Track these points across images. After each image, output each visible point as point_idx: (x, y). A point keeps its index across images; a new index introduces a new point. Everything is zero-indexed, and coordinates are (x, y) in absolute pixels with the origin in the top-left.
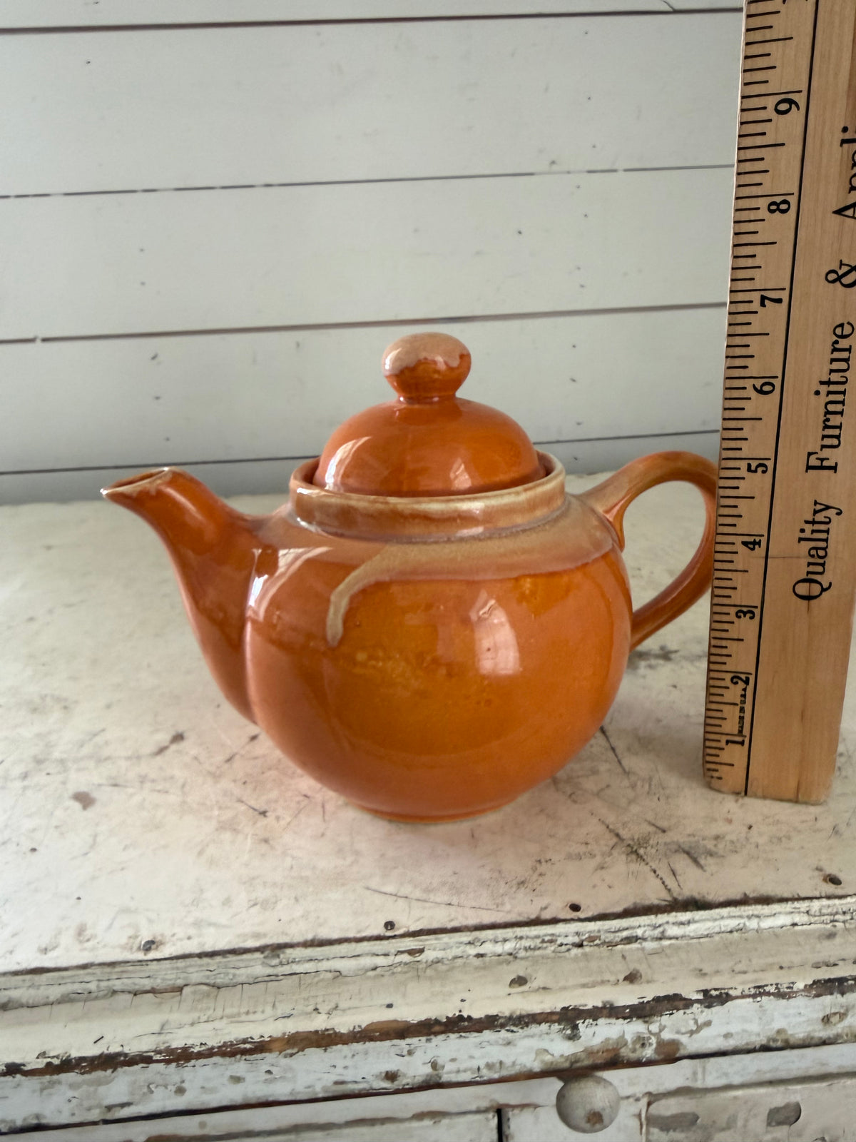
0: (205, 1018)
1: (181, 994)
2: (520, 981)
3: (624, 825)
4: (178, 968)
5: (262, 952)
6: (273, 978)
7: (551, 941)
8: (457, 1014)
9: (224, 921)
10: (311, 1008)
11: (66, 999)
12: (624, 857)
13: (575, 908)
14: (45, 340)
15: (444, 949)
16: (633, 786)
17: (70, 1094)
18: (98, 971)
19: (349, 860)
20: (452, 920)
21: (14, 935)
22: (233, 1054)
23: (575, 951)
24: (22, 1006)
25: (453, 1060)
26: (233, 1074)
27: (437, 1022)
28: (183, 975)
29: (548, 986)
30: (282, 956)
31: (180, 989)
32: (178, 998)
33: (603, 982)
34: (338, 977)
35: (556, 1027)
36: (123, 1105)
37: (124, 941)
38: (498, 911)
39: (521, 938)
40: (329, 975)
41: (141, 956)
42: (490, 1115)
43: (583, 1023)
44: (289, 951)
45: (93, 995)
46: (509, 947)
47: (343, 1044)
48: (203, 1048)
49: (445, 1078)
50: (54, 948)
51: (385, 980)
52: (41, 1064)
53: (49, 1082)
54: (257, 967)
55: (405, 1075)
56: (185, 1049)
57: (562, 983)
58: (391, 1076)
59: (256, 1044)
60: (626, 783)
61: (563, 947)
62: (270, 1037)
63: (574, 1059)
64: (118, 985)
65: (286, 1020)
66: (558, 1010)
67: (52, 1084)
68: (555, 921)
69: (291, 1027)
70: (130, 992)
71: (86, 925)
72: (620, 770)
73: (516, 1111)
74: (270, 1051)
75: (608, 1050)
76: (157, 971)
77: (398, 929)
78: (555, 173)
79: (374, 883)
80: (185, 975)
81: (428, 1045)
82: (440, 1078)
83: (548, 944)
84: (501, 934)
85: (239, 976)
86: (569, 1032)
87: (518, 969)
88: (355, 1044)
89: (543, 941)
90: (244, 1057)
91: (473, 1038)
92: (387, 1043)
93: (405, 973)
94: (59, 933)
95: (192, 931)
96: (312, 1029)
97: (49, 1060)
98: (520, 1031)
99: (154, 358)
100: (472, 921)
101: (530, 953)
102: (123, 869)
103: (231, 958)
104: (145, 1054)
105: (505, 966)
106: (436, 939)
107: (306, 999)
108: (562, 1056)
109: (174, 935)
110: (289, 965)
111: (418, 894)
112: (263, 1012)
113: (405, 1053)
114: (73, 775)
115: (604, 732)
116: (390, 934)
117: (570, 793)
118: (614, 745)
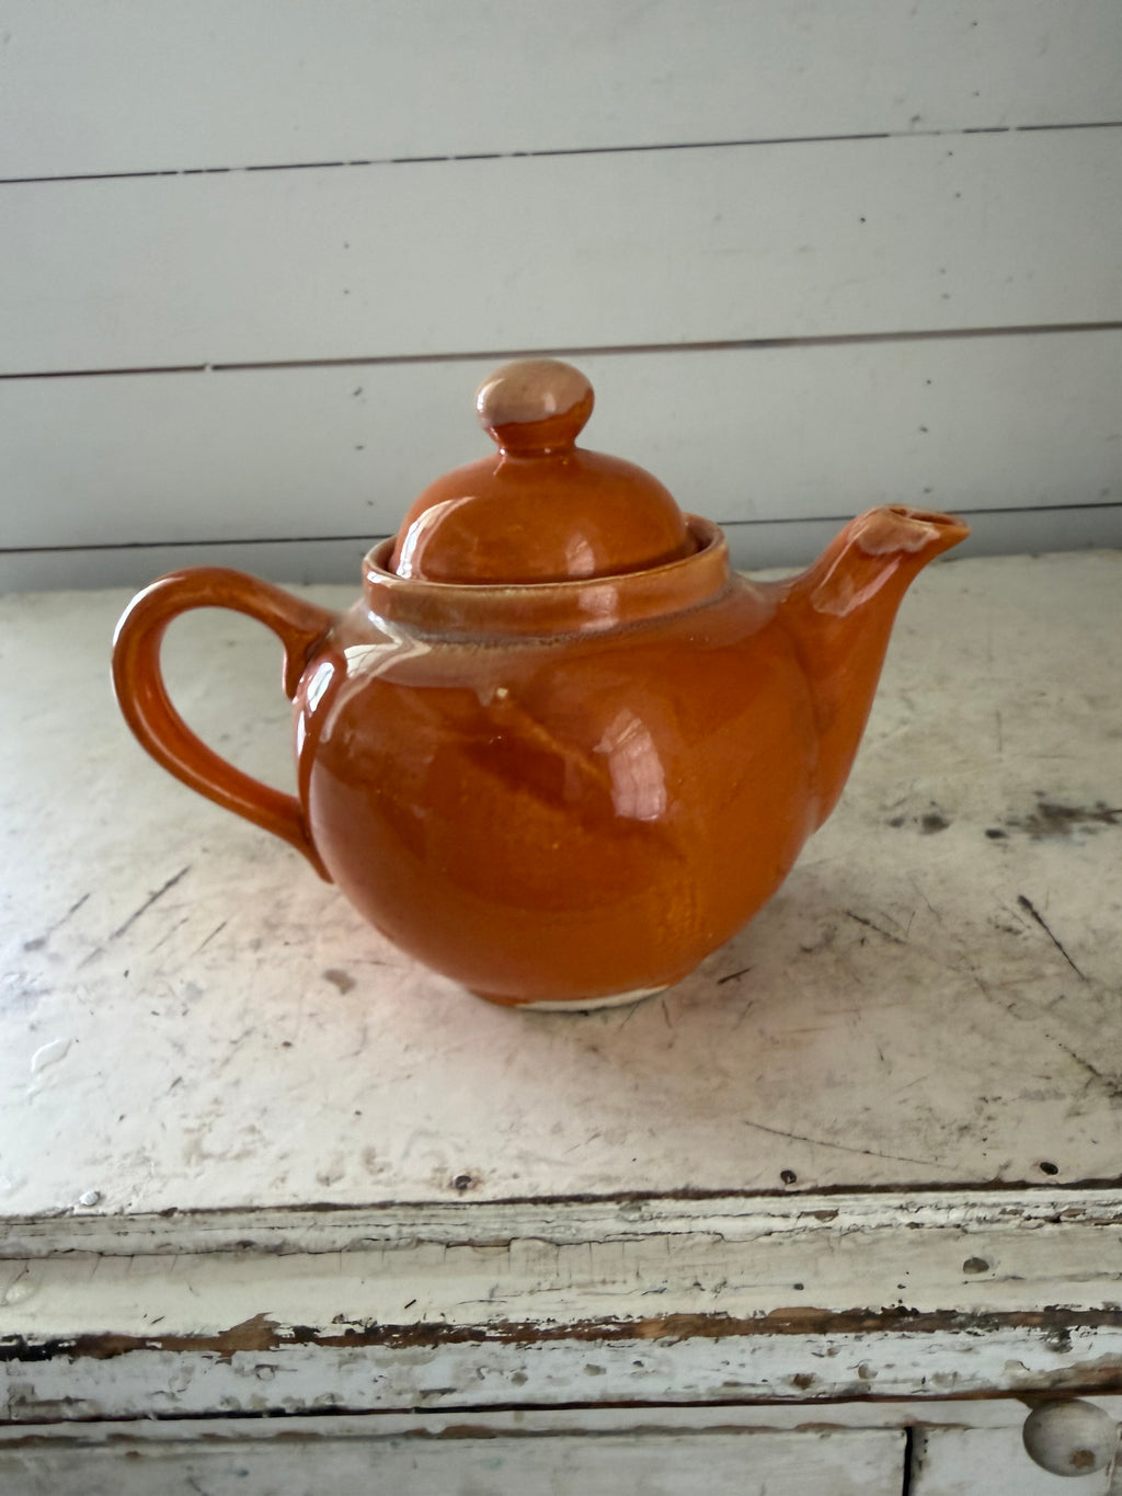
0: (546, 1286)
1: (509, 1250)
2: (976, 1265)
3: (1098, 1053)
4: (504, 1216)
5: (618, 1203)
6: (630, 1236)
7: (1015, 1213)
8: (897, 1305)
9: (557, 1155)
10: (688, 1283)
11: (355, 1247)
12: (1106, 1101)
13: (1050, 1169)
14: (217, 368)
15: (866, 1214)
16: (1099, 999)
17: (376, 1372)
18: (400, 1212)
19: (714, 1082)
20: (875, 1175)
21: (283, 1157)
22: (591, 1337)
23: (1049, 1228)
24: (302, 1251)
25: (889, 1366)
26: (591, 1363)
27: (869, 1314)
28: (509, 1225)
29: (1019, 1275)
30: (644, 1209)
31: (507, 1244)
32: (505, 1255)
33: (1099, 1275)
34: (718, 1241)
35: (1038, 1332)
36: (444, 1392)
37: (427, 1174)
38: (939, 1166)
39: (974, 1205)
40: (709, 1238)
41: (454, 1196)
42: (898, 1433)
43: (1077, 1330)
44: (654, 1203)
45: (393, 1243)
46: (956, 1216)
47: (741, 1335)
48: (552, 1326)
49: (875, 1389)
50: (339, 1178)
51: (786, 1250)
52: (339, 1331)
53: (351, 1354)
54: (608, 1220)
55: (821, 1381)
56: (528, 1325)
57: (1039, 1273)
58: (802, 1381)
59: (623, 1326)
60: (1086, 994)
61: (1032, 1220)
62: (641, 1317)
63: (1058, 1378)
64: (424, 1232)
65: (657, 1296)
66: (1040, 1309)
67: (354, 1358)
68: (1023, 1185)
69: (667, 1306)
70: (441, 1243)
71: (374, 1150)
72: (1074, 975)
73: (938, 1432)
74: (641, 1336)
75: (1106, 1369)
76: (477, 1217)
77: (802, 1182)
78: (920, 133)
79: (755, 1116)
80: (514, 1225)
81: (857, 1344)
82: (869, 1389)
83: (1012, 1216)
84: (947, 1198)
85: (586, 1230)
86: (1055, 1341)
87: (972, 1248)
88: (757, 1336)
89: (1004, 1212)
90: (607, 1342)
91: (920, 1340)
92: (801, 1338)
93: (812, 1242)
94: (340, 1158)
95: (517, 1167)
96: (698, 1310)
97: (349, 1326)
98: (987, 1334)
99: (357, 393)
100: (904, 1179)
101: (983, 1227)
102: (409, 1077)
103: (576, 1207)
104: (475, 1328)
105: (952, 1243)
106: (857, 1200)
107: (682, 1269)
108: (1041, 1372)
109: (494, 1171)
110: (652, 1222)
111: (818, 1135)
112: (625, 1282)
113: (824, 1352)
114: (320, 947)
115: (1040, 920)
116: (789, 1188)
117: (1008, 1004)
118: (1059, 939)
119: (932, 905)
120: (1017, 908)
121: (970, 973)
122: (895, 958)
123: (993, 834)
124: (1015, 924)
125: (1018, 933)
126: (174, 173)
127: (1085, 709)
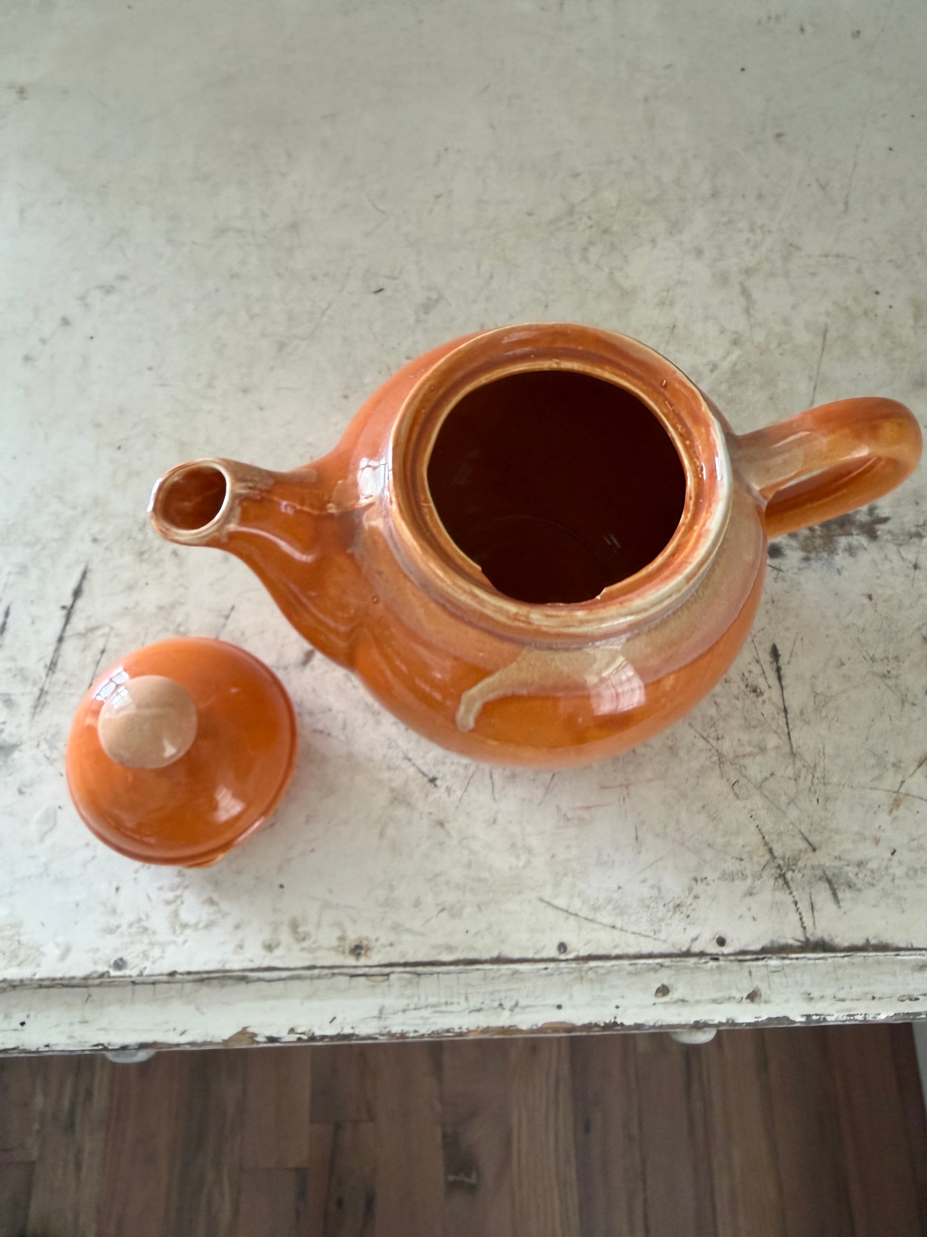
0: (412, 1006)
1: (389, 979)
2: (663, 990)
3: (780, 835)
5: (456, 966)
8: (613, 1020)
9: (418, 926)
10: (496, 1004)
11: (295, 976)
13: (721, 942)
16: (797, 777)
19: (523, 859)
20: (615, 947)
21: (237, 927)
23: (712, 963)
27: (596, 1024)
29: (686, 999)
31: (388, 976)
32: (386, 983)
33: (730, 999)
34: (516, 973)
37: (335, 943)
38: (655, 939)
41: (350, 960)
44: (478, 966)
48: (416, 1034)
50: (278, 945)
51: (553, 978)
52: (293, 1037)
56: (403, 1034)
57: (698, 997)
60: (790, 771)
62: (468, 1030)
65: (477, 1014)
68: (702, 955)
69: (483, 1020)
70: (346, 975)
71: (297, 920)
72: (787, 749)
77: (570, 952)
79: (547, 893)
87: (663, 978)
93: (571, 973)
94: (276, 927)
95: (392, 938)
96: (500, 1024)
97: (298, 1035)
100: (632, 951)
104: (372, 1036)
105: (652, 974)
107: (492, 993)
109: (377, 940)
111: (586, 911)
112: (458, 1003)
115: (780, 678)
116: (563, 957)
117: (734, 781)
118: (789, 702)
120: (767, 661)
121: (715, 743)
124: (761, 682)
125: (761, 694)
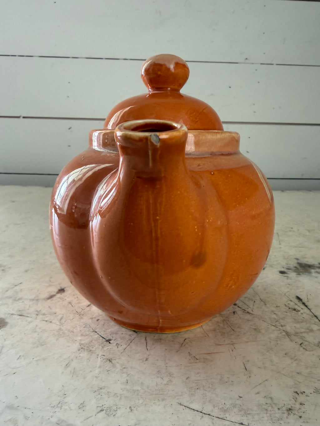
14: (24, 117)
19: (166, 380)
78: (248, 63)
79: (185, 400)
99: (69, 129)
102: (15, 373)
115: (306, 306)
117: (300, 343)
118: (316, 314)
119: (262, 298)
120: (296, 301)
121: (281, 328)
122: (248, 320)
123: (282, 272)
124: (296, 307)
125: (299, 311)
126: (15, 56)
127: (307, 233)
